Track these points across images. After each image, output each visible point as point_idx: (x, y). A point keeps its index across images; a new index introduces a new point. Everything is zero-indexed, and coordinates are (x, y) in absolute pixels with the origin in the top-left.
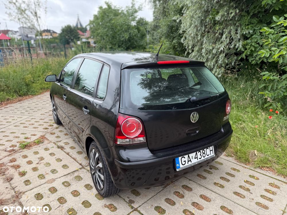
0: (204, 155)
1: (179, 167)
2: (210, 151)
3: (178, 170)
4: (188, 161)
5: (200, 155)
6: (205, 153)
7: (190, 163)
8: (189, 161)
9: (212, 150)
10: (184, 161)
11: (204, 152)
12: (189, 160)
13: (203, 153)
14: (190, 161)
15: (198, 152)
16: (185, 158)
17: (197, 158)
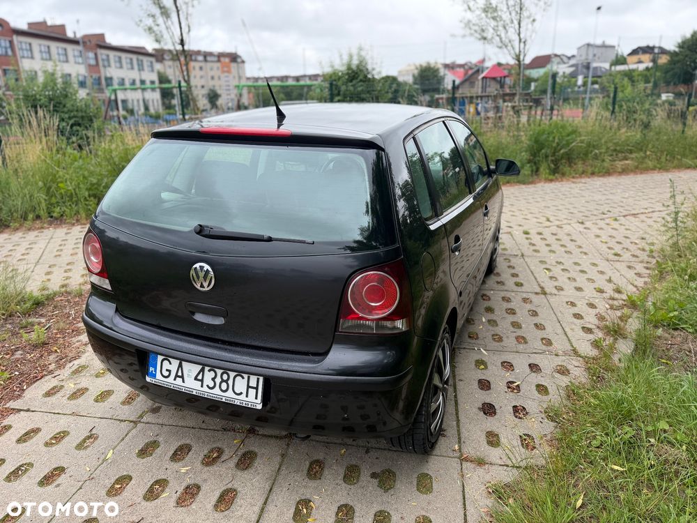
0: (224, 386)
1: (154, 376)
2: (249, 387)
3: (148, 379)
4: (177, 376)
5: (213, 379)
6: (230, 382)
7: (179, 381)
8: (179, 377)
9: (257, 389)
10: (167, 370)
11: (225, 377)
12: (180, 374)
13: (223, 381)
14: (182, 377)
15: (207, 369)
16: (170, 363)
17: (202, 381)
